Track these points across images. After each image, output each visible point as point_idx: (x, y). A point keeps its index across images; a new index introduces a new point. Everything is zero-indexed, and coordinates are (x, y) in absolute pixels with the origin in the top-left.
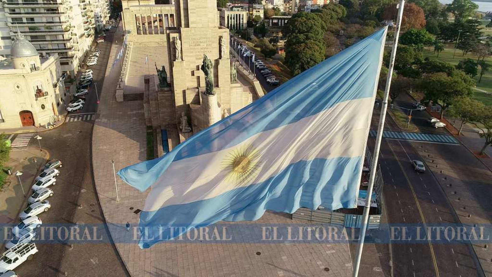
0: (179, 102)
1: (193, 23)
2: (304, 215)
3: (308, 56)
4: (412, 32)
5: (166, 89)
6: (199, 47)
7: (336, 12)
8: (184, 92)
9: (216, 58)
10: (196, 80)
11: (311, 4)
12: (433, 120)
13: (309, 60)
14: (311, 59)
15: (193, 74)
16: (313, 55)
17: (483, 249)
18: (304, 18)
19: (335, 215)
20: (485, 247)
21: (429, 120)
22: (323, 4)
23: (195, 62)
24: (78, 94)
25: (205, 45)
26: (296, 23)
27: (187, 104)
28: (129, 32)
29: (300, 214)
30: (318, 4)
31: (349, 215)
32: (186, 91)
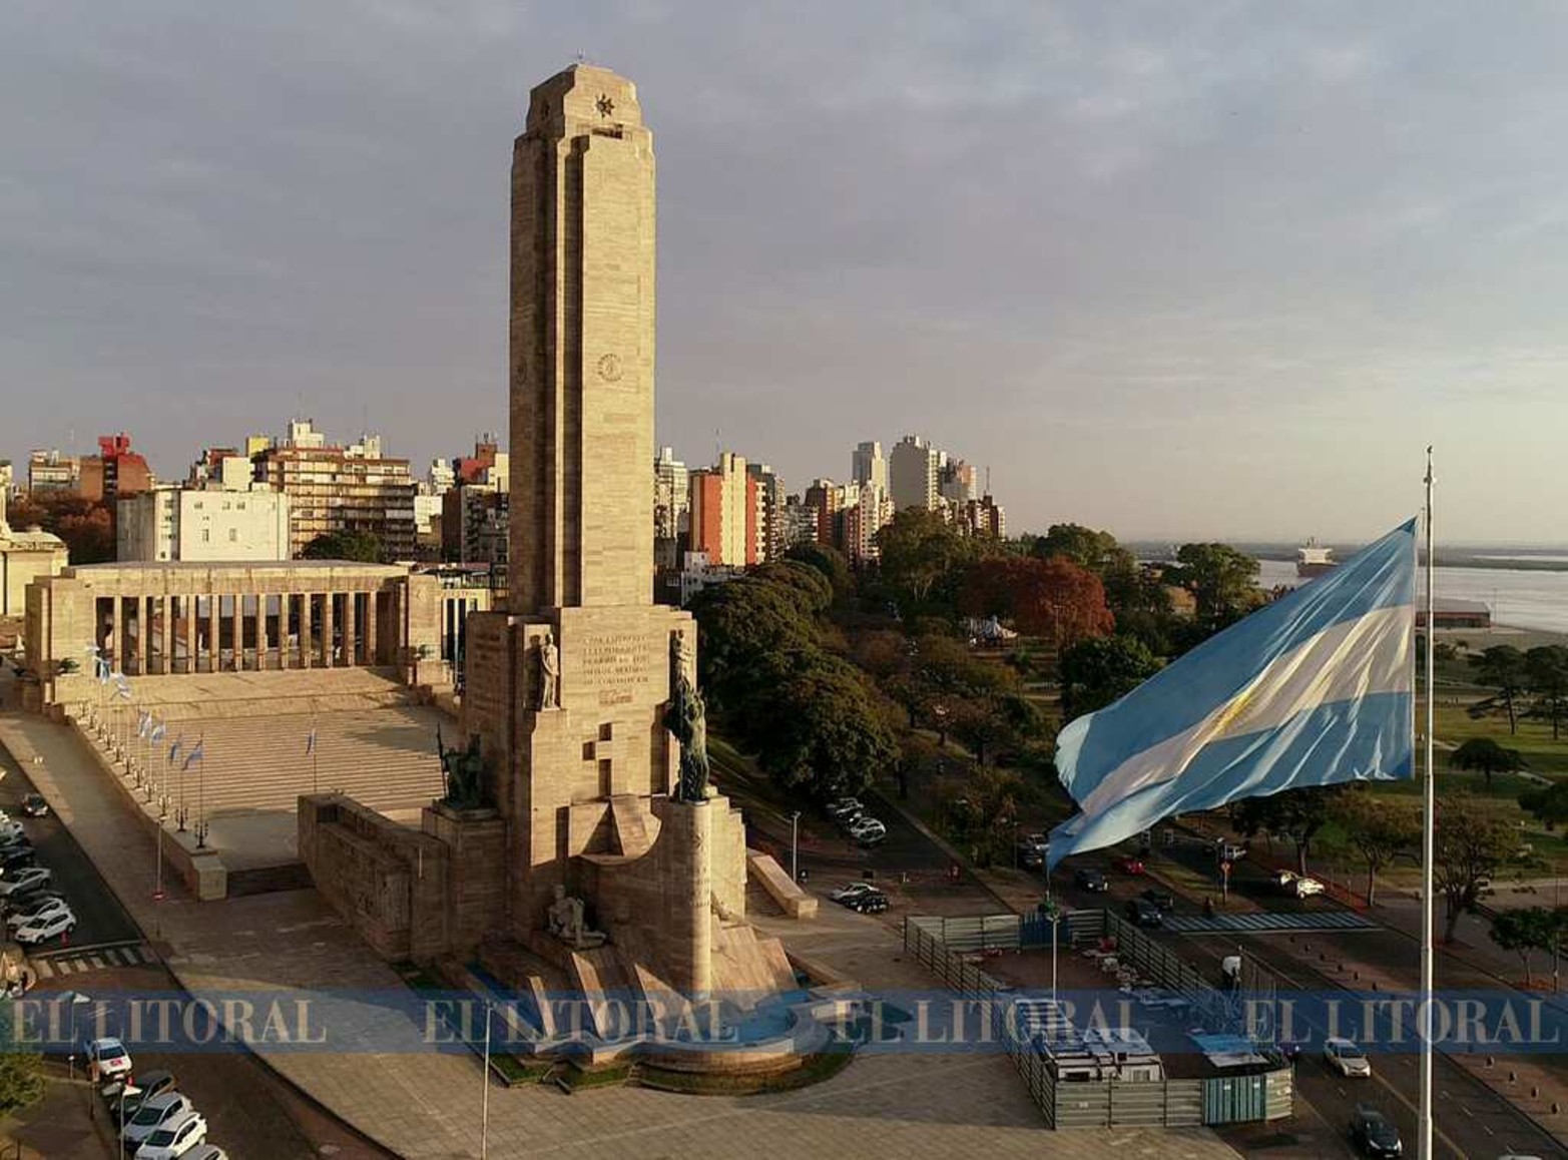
0: (543, 849)
1: (593, 592)
2: (1090, 1107)
3: (839, 714)
4: (1096, 645)
5: (480, 813)
6: (612, 666)
7: (806, 588)
8: (563, 815)
9: (662, 701)
10: (596, 774)
11: (702, 563)
12: (1284, 880)
13: (843, 728)
14: (848, 725)
15: (589, 752)
16: (854, 711)
17: (1552, 1116)
18: (742, 603)
19: (1175, 1089)
20: (1554, 1110)
21: (1273, 880)
22: (743, 564)
23: (596, 714)
24: (18, 885)
25: (631, 658)
26: (722, 621)
27: (570, 854)
28: (66, 666)
29: (1078, 1107)
30: (727, 562)
31: (1213, 1082)
32: (571, 810)
